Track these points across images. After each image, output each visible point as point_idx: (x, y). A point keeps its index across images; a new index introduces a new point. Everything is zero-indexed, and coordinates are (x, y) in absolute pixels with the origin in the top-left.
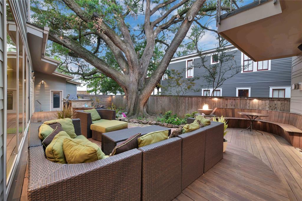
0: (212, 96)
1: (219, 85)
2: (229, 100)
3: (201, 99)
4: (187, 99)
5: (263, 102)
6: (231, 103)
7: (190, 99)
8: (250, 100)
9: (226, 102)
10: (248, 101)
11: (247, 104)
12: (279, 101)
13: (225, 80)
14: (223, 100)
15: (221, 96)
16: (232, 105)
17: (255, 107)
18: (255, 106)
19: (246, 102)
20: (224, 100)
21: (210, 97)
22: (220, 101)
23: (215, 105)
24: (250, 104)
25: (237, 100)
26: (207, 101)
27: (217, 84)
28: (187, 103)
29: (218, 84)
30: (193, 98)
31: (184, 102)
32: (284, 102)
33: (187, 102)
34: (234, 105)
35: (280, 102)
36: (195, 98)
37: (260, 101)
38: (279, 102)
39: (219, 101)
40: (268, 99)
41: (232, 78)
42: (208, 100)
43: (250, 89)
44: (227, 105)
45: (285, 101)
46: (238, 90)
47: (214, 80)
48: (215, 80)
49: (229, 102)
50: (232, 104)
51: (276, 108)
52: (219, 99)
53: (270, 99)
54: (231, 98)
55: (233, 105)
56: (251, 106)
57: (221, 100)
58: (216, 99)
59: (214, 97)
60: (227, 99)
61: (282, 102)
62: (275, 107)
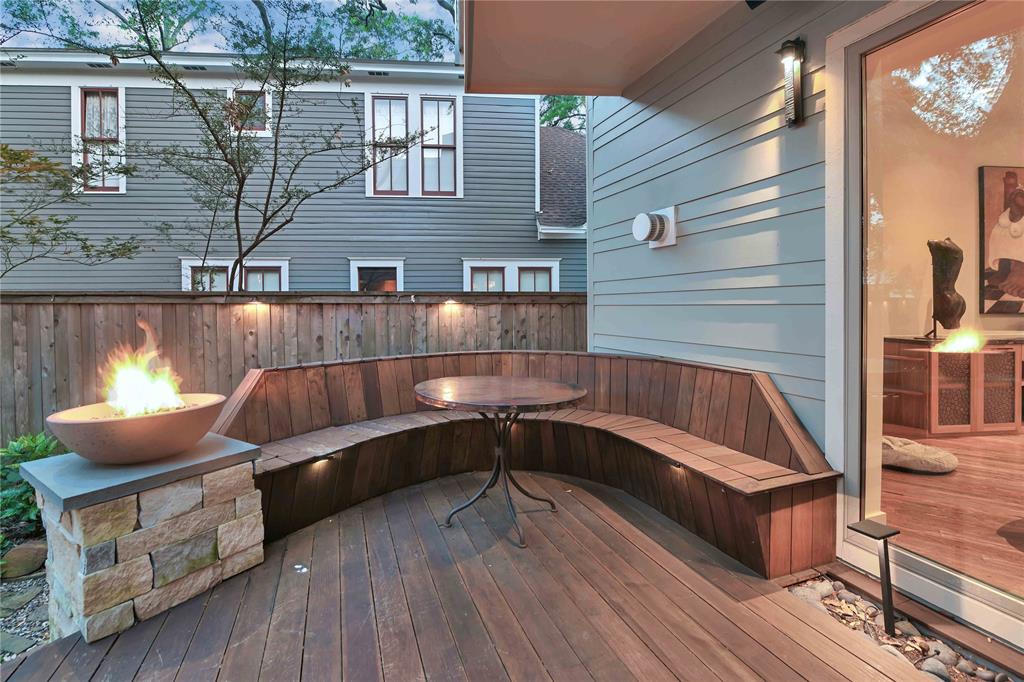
0: (236, 288)
1: (272, 226)
2: (329, 313)
3: (159, 309)
4: (45, 315)
5: (480, 311)
6: (340, 328)
7: (69, 314)
8: (429, 305)
9: (316, 322)
10: (420, 311)
11: (419, 326)
12: (534, 305)
13: (308, 196)
14: (298, 313)
15: (285, 288)
16: (347, 338)
17: (449, 339)
18: (451, 335)
19: (414, 318)
20: (304, 310)
21: (222, 300)
22: (282, 320)
23: (256, 346)
24: (430, 327)
25: (371, 310)
26: (203, 324)
27: (261, 220)
28: (45, 347)
29: (265, 224)
30: (99, 311)
31: (21, 339)
32: (548, 307)
33: (46, 337)
34: (359, 336)
35: (535, 309)
36: (115, 309)
37: (470, 309)
38: (533, 311)
39: (276, 321)
40: (496, 299)
41: (341, 189)
42: (207, 319)
43: (399, 265)
44: (320, 338)
45: (551, 304)
46: (359, 268)
47: (241, 182)
48: (245, 188)
49: (334, 322)
50: (345, 334)
51: (524, 337)
52: (276, 310)
53: (505, 300)
54: (341, 300)
55: (354, 337)
56: (435, 334)
57: (288, 314)
58: (257, 310)
59: (246, 296)
60: (321, 305)
61: (544, 309)
62: (521, 334)
